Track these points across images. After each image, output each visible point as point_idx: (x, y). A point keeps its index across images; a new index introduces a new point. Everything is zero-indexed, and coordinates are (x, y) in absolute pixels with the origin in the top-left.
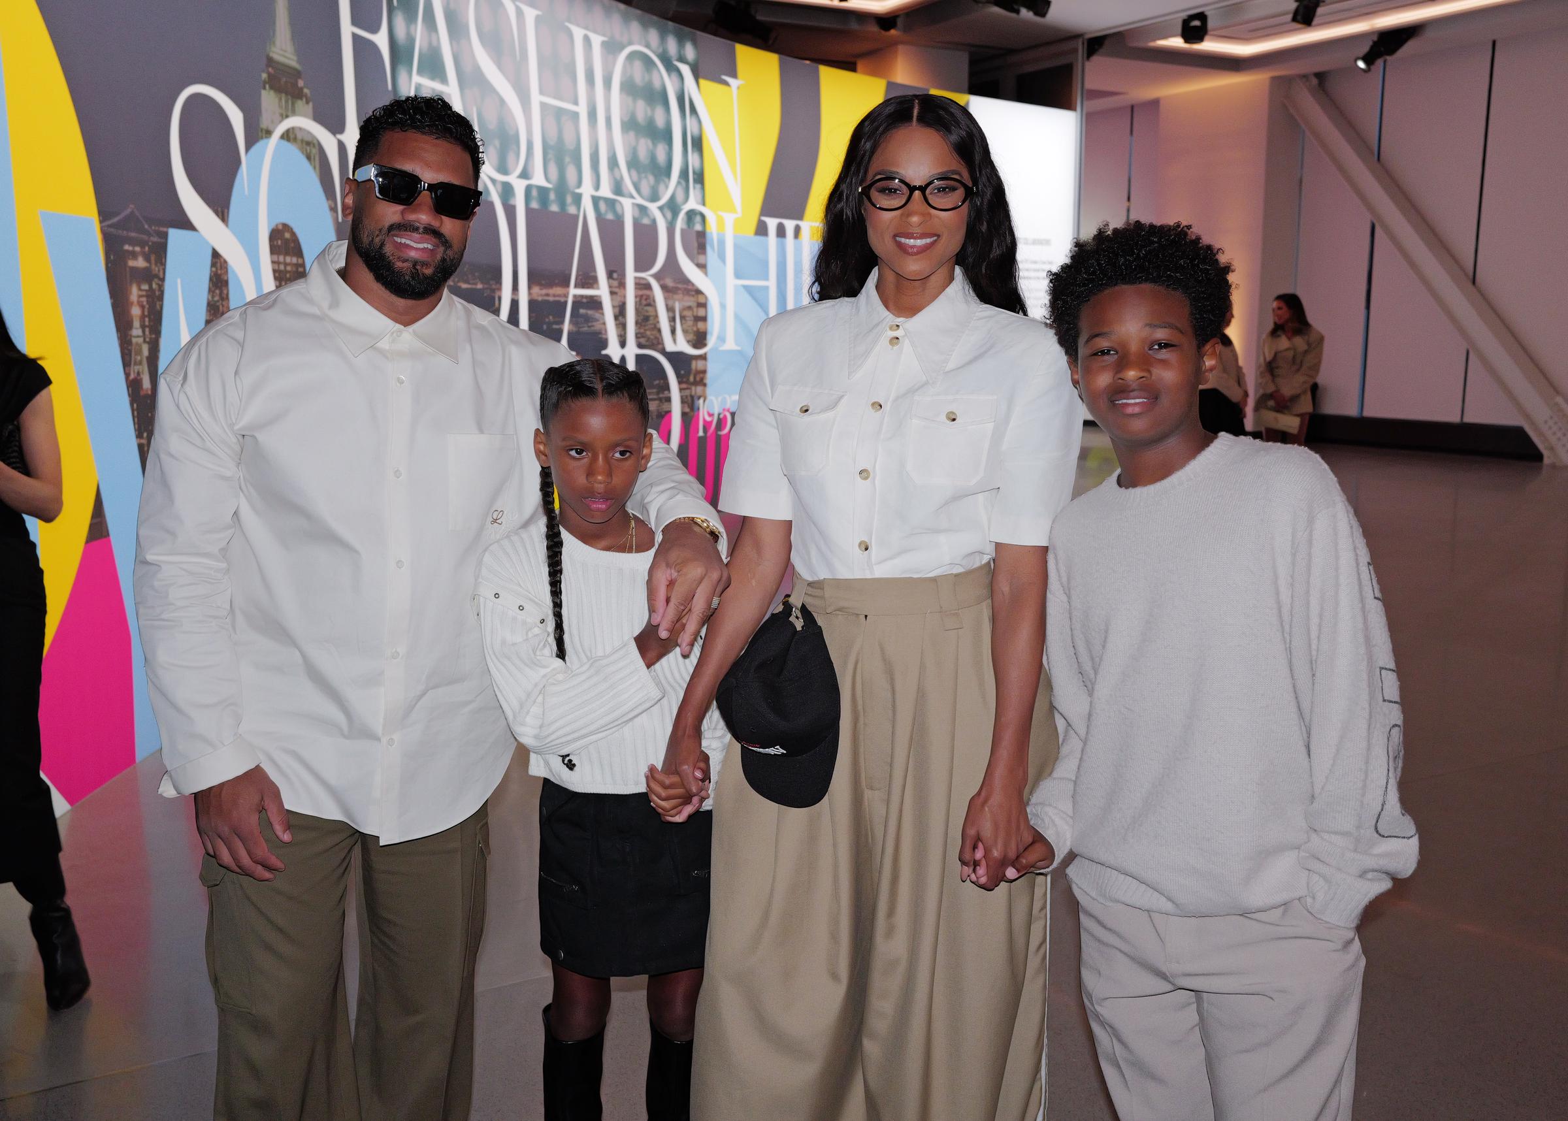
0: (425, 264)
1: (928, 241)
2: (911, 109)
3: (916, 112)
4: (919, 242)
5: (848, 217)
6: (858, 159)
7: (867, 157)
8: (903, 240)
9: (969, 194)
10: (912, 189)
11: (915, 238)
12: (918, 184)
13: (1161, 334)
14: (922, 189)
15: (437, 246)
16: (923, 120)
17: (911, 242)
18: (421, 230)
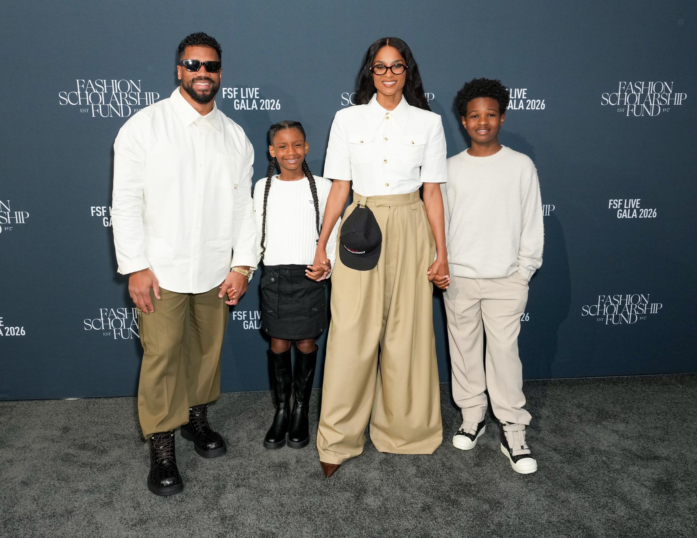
0: (207, 91)
1: (393, 83)
2: (386, 41)
3: (388, 42)
4: (390, 83)
5: (367, 77)
6: (370, 57)
7: (372, 58)
8: (385, 83)
9: (405, 68)
10: (387, 68)
11: (389, 82)
12: (389, 66)
13: (491, 112)
14: (391, 68)
15: (210, 83)
16: (389, 44)
17: (388, 83)
18: (203, 79)
